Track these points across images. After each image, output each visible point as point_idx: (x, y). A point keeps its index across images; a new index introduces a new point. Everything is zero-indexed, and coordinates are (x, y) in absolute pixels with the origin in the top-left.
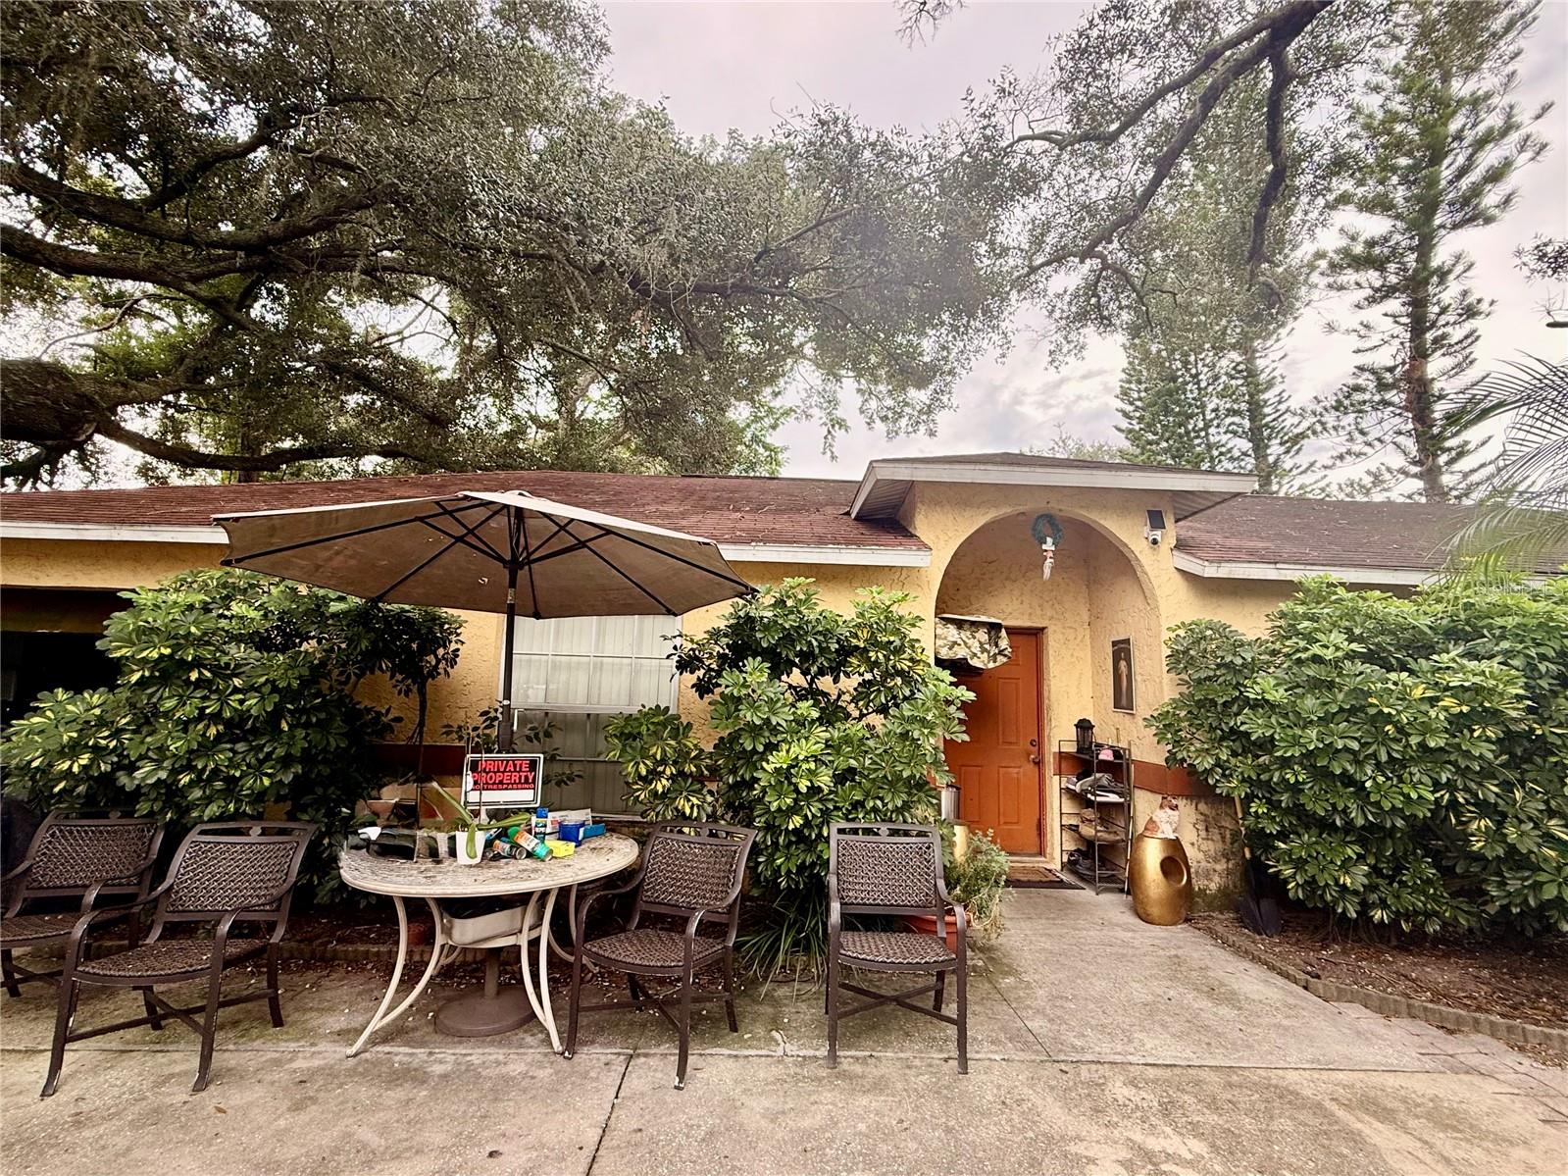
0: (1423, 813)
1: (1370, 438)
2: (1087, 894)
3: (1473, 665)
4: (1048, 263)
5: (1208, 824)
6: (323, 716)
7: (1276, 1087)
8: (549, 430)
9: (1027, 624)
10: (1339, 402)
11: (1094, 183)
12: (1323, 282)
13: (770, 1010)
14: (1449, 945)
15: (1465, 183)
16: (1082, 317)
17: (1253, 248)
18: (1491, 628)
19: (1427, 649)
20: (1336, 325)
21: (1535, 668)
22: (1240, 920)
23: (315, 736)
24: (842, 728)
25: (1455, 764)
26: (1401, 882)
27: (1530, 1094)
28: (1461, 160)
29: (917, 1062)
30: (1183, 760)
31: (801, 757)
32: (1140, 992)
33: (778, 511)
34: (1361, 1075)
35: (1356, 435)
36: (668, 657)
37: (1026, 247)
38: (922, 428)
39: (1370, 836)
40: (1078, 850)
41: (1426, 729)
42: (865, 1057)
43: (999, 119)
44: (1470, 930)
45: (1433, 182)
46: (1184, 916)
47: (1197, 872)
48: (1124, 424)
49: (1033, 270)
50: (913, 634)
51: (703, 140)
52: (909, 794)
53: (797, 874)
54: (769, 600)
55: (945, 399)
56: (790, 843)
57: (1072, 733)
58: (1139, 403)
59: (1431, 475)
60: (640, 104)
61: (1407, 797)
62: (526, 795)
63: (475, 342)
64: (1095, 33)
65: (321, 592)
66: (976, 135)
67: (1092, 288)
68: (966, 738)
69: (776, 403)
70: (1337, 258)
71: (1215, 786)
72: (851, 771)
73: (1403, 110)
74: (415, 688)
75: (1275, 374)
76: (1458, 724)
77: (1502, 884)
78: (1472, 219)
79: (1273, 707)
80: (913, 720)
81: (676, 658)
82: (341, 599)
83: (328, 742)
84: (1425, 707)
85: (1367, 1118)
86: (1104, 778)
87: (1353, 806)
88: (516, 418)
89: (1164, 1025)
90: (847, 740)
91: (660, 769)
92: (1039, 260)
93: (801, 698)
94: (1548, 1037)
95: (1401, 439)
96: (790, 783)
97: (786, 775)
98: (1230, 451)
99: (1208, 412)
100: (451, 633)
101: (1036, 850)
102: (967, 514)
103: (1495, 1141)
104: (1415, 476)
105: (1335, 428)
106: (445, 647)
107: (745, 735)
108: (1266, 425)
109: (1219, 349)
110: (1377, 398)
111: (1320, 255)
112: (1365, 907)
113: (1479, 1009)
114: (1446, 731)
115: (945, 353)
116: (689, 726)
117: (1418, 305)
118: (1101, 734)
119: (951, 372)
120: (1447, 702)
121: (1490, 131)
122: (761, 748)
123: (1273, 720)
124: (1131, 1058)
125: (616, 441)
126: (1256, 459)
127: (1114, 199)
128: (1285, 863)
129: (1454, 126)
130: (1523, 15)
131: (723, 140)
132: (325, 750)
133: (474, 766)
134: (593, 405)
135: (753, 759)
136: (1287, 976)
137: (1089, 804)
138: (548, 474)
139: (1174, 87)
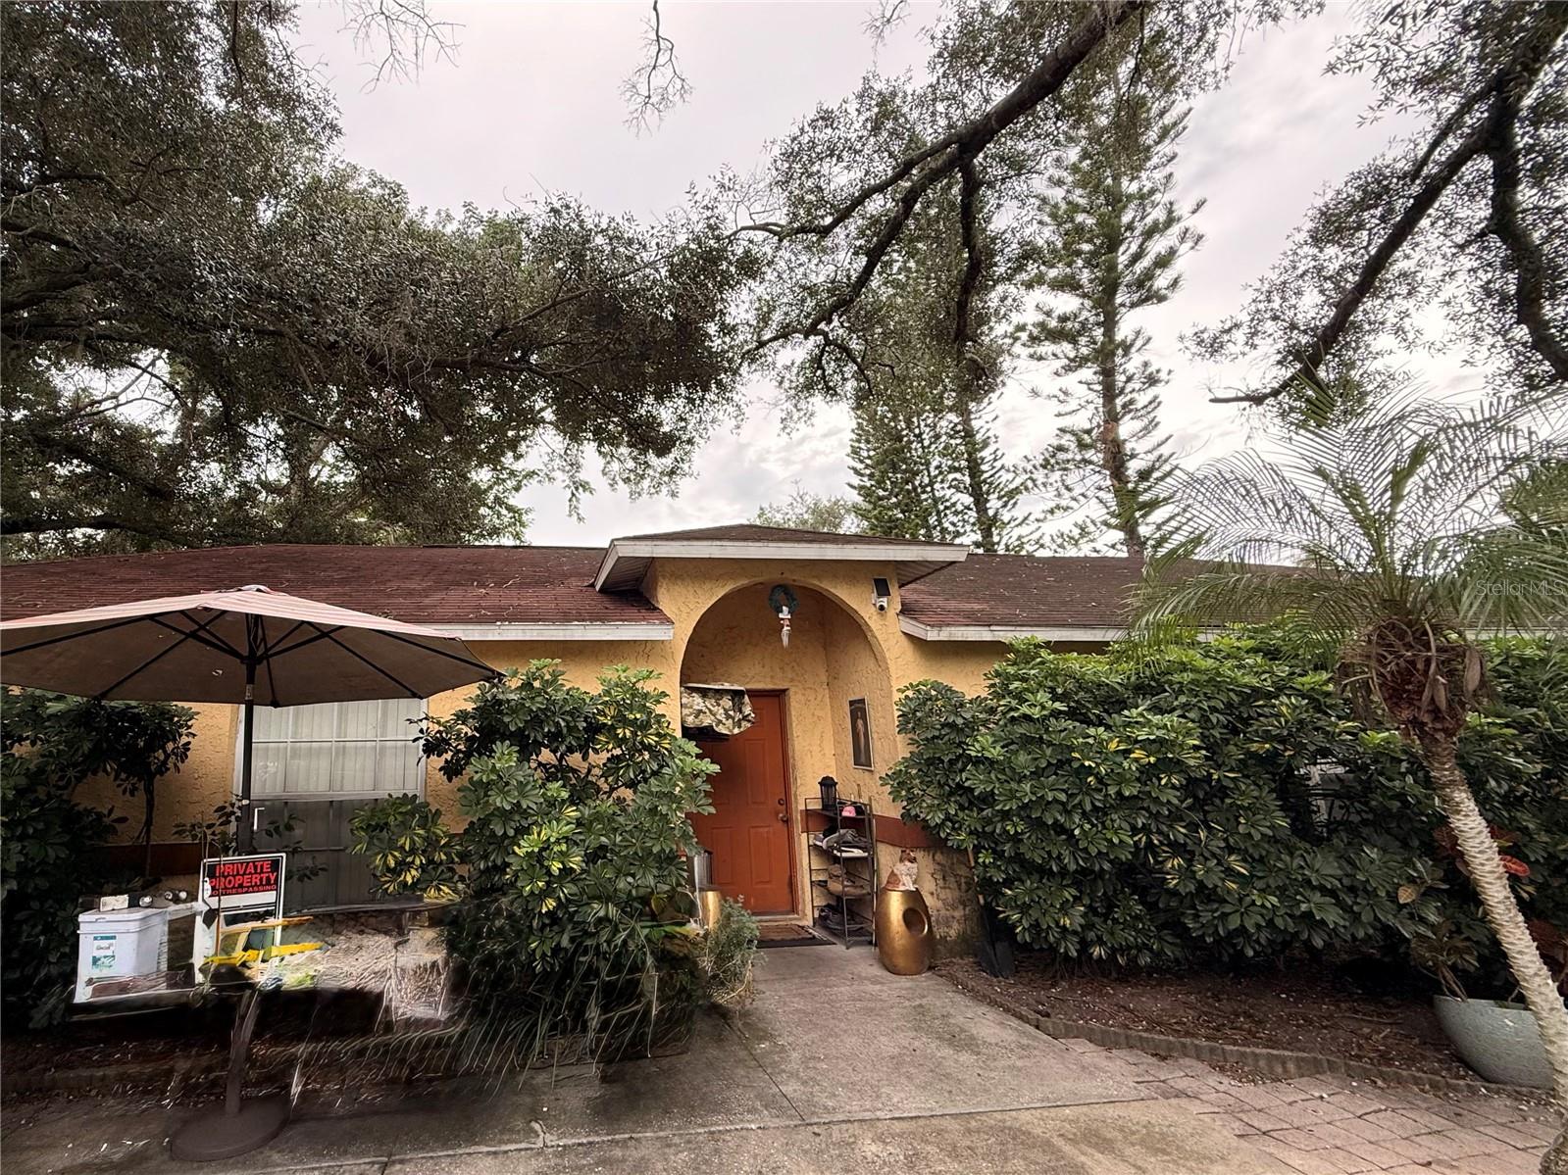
0: (1125, 856)
1: (1075, 493)
2: (839, 949)
3: (1156, 719)
4: (775, 339)
5: (944, 874)
6: (41, 826)
7: (1010, 1128)
8: (280, 495)
9: (770, 686)
10: (1046, 460)
11: (814, 268)
12: (1024, 352)
13: (528, 1100)
14: (1160, 974)
15: (1139, 267)
16: (809, 386)
17: (958, 329)
18: (1171, 684)
19: (1122, 704)
20: (1039, 390)
21: (1208, 720)
22: (979, 964)
23: (32, 848)
24: (593, 805)
25: (1147, 809)
26: (1114, 919)
27: (1229, 1111)
28: (1134, 248)
29: (676, 1140)
30: (917, 816)
31: (552, 840)
32: (887, 1045)
33: (521, 585)
34: (1085, 1109)
35: (1063, 491)
36: (415, 740)
37: (755, 323)
38: (664, 489)
39: (1083, 879)
40: (828, 906)
41: (1121, 779)
42: (625, 1141)
43: (722, 209)
44: (1177, 960)
45: (1112, 267)
46: (927, 963)
47: (937, 921)
48: (856, 481)
49: (762, 344)
50: (659, 710)
51: (439, 213)
52: (660, 868)
53: (552, 957)
54: (515, 683)
55: (685, 466)
56: (544, 926)
57: (816, 791)
58: (868, 462)
59: (1129, 528)
60: (372, 173)
61: (1110, 841)
62: (269, 897)
63: (199, 406)
64: (805, 139)
65: (38, 692)
66: (701, 225)
67: (816, 362)
68: (712, 810)
69: (519, 466)
70: (1035, 332)
71: (946, 839)
72: (603, 847)
73: (1082, 202)
74: (141, 786)
75: (989, 434)
76: (1147, 773)
77: (1196, 917)
78: (1147, 300)
79: (992, 762)
80: (661, 795)
81: (422, 742)
82: (59, 699)
83: (47, 855)
84: (1119, 759)
85: (1090, 1150)
86: (848, 834)
87: (1066, 853)
88: (244, 484)
89: (909, 1078)
90: (598, 817)
91: (409, 859)
92: (767, 335)
93: (551, 777)
94: (1243, 1054)
95: (1101, 494)
96: (542, 866)
97: (538, 858)
98: (954, 505)
99: (932, 469)
100: (181, 726)
101: (789, 908)
102: (707, 586)
103: (1198, 1160)
104: (1115, 527)
105: (1044, 484)
106: (174, 740)
107: (495, 820)
108: (985, 481)
109: (938, 410)
110: (1078, 457)
111: (1021, 328)
112: (1084, 946)
113: (1187, 1034)
114: (1138, 780)
115: (683, 424)
116: (438, 813)
117: (1107, 373)
118: (845, 791)
119: (690, 442)
120: (1138, 753)
121: (1156, 223)
122: (511, 833)
123: (993, 776)
124: (879, 1114)
125: (352, 507)
126: (978, 512)
127: (833, 282)
128: (1012, 908)
129: (1126, 219)
130: (1175, 124)
131: (459, 214)
132: (43, 862)
133: (212, 873)
134: (327, 469)
135: (505, 844)
136: (1021, 1017)
137: (836, 860)
138: (281, 548)
139: (880, 189)
